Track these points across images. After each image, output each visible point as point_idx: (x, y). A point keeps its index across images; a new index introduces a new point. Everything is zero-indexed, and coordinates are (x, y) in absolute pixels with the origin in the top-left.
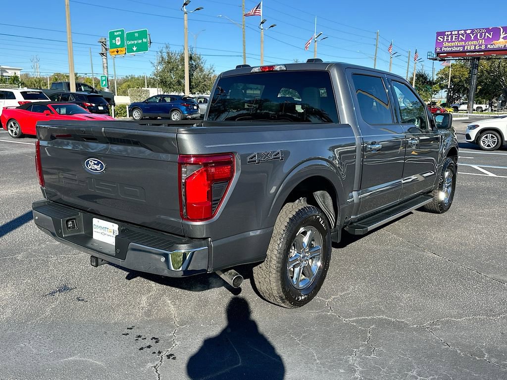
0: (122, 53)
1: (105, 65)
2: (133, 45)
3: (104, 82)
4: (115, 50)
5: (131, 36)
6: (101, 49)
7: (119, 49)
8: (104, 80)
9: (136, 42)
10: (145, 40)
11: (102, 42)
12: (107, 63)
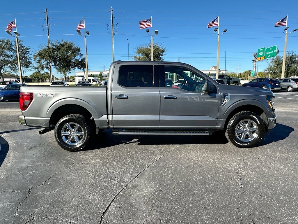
0: (263, 59)
1: (255, 65)
2: (268, 55)
3: (253, 74)
4: (260, 58)
5: (268, 50)
6: (253, 58)
7: (261, 57)
8: (253, 73)
9: (270, 53)
10: (274, 51)
11: (254, 55)
12: (256, 65)
